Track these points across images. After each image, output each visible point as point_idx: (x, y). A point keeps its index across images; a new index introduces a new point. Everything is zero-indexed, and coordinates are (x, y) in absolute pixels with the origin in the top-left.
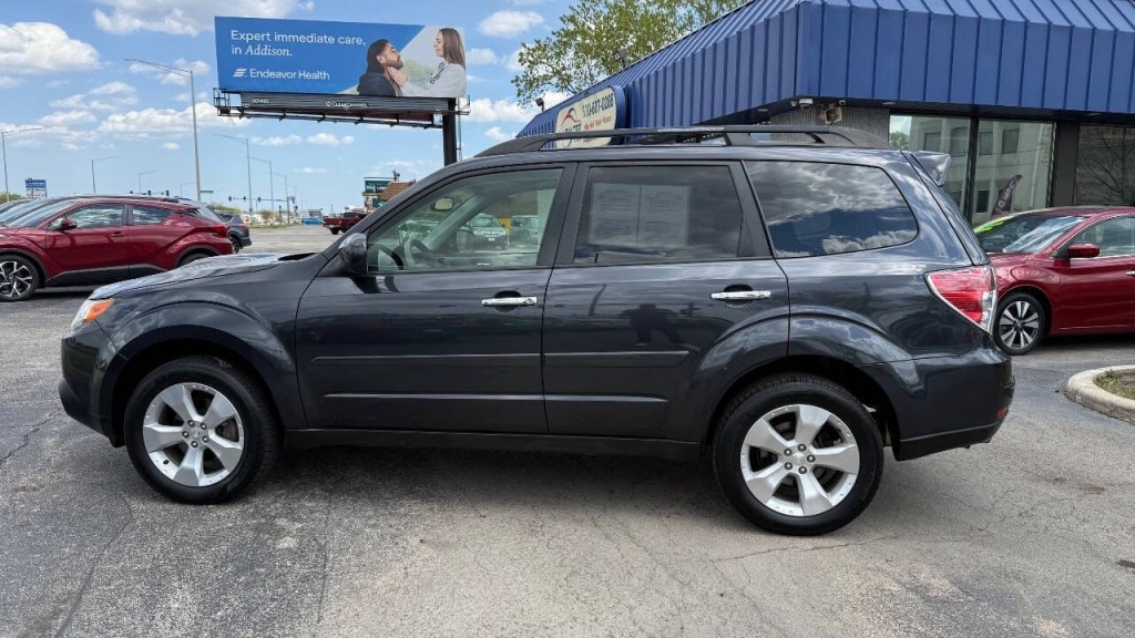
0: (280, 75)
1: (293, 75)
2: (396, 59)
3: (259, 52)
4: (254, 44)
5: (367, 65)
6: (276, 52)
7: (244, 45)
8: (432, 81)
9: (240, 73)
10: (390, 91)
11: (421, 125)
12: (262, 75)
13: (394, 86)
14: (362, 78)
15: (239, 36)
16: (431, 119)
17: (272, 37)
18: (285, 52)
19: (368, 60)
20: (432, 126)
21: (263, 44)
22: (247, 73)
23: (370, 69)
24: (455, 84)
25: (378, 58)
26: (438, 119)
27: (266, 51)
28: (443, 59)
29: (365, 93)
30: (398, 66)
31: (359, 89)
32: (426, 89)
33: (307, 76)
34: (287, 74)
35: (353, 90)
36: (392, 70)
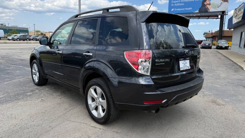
0: (181, 9)
1: (184, 9)
2: (209, 3)
3: (177, 5)
4: (176, 3)
5: (202, 5)
6: (181, 4)
7: (174, 4)
8: (218, 7)
9: (173, 10)
10: (206, 11)
11: (215, 18)
12: (177, 10)
13: (208, 9)
14: (200, 8)
15: (173, 2)
16: (218, 17)
17: (180, 1)
18: (183, 4)
19: (202, 4)
20: (218, 18)
21: (178, 3)
22: (174, 10)
23: (202, 6)
24: (225, 7)
25: (205, 3)
26: (219, 16)
27: (179, 5)
28: (222, 1)
29: (200, 12)
30: (209, 4)
31: (199, 11)
32: (216, 9)
33: (187, 9)
34: (183, 9)
35: (197, 11)
36: (208, 6)
